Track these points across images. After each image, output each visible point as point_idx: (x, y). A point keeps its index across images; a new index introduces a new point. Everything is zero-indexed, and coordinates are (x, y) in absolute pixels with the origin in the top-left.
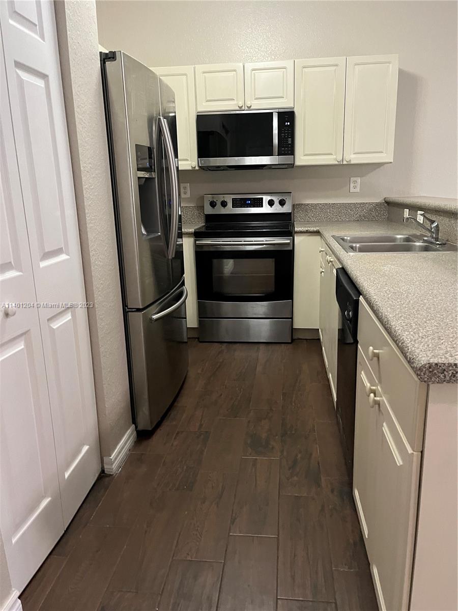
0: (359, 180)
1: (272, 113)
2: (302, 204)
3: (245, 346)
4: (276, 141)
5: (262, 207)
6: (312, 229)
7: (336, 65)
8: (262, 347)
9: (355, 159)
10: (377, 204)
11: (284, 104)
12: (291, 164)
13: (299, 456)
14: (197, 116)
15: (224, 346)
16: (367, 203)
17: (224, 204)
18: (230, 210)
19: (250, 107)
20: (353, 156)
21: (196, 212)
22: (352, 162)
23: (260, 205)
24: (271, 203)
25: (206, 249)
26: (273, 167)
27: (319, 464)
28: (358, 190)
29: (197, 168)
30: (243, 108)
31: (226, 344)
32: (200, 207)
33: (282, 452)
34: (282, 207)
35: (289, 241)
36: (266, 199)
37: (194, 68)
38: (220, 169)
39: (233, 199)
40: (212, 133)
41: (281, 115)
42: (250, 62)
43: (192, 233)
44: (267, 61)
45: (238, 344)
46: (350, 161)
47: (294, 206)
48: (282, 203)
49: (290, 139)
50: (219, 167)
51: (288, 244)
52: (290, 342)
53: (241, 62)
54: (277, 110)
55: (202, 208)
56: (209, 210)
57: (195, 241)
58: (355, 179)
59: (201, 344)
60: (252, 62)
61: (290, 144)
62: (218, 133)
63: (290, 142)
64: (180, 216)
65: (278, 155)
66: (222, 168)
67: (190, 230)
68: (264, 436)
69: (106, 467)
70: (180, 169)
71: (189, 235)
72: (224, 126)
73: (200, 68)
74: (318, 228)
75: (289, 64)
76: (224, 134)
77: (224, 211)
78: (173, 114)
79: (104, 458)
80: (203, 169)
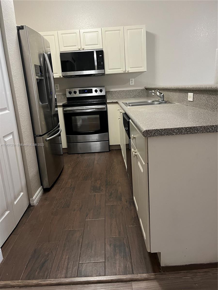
0: (133, 80)
1: (93, 51)
2: (110, 91)
3: (89, 154)
4: (96, 64)
5: (92, 93)
6: (114, 101)
7: (119, 30)
8: (96, 154)
9: (131, 70)
10: (142, 90)
11: (98, 47)
12: (104, 73)
13: (113, 191)
14: (60, 53)
15: (80, 155)
16: (137, 90)
17: (75, 92)
18: (78, 95)
19: (84, 49)
20: (130, 69)
21: (63, 97)
22: (130, 72)
23: (91, 92)
24: (96, 91)
25: (68, 112)
26: (96, 75)
27: (121, 193)
28: (133, 84)
29: (62, 77)
30: (81, 49)
31: (80, 154)
32: (64, 94)
33: (106, 191)
34: (101, 93)
35: (105, 107)
36: (94, 89)
37: (57, 32)
38: (72, 77)
39: (79, 90)
40: (68, 61)
41: (97, 52)
42: (82, 29)
43: (61, 106)
44: (90, 29)
45: (86, 154)
46: (129, 71)
47: (106, 92)
48: (101, 91)
49: (102, 63)
50: (72, 76)
51: (104, 108)
52: (108, 151)
53: (78, 29)
54: (96, 50)
55: (65, 95)
56: (68, 95)
57: (63, 109)
58: (132, 79)
59: (69, 155)
60: (83, 29)
61: (102, 65)
62: (70, 61)
63: (102, 64)
64: (56, 99)
65: (97, 70)
66: (73, 76)
67: (61, 104)
68: (98, 186)
69: (31, 202)
70: (54, 77)
71: (60, 106)
72: (73, 58)
73: (60, 32)
74: (117, 101)
75: (99, 30)
76: (73, 62)
77: (75, 96)
78: (49, 53)
79: (30, 199)
80: (65, 77)
